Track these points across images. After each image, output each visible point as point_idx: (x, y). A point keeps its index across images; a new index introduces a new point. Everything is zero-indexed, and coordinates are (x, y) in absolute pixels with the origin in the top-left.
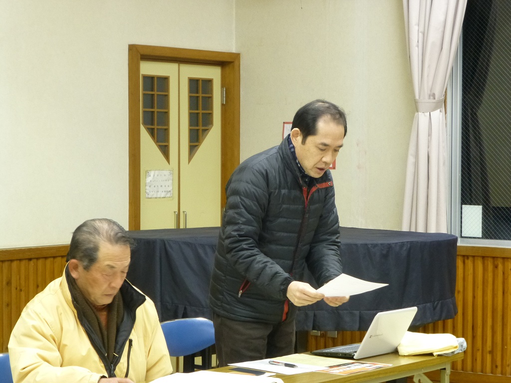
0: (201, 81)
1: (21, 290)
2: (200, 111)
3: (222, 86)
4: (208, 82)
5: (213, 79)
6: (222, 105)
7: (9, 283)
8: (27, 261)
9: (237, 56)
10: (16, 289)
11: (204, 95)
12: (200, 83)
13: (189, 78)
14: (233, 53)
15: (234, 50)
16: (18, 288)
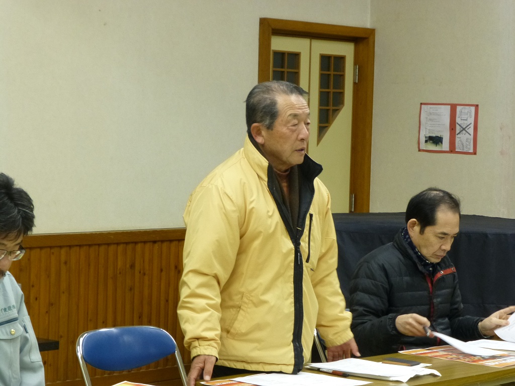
0: (333, 58)
1: (144, 274)
2: (332, 90)
3: (355, 63)
4: (341, 60)
5: (345, 56)
6: (355, 83)
7: (132, 266)
8: (151, 244)
9: (372, 32)
10: (140, 272)
11: (336, 73)
12: (332, 59)
13: (320, 54)
14: (368, 29)
15: (368, 25)
16: (142, 272)
